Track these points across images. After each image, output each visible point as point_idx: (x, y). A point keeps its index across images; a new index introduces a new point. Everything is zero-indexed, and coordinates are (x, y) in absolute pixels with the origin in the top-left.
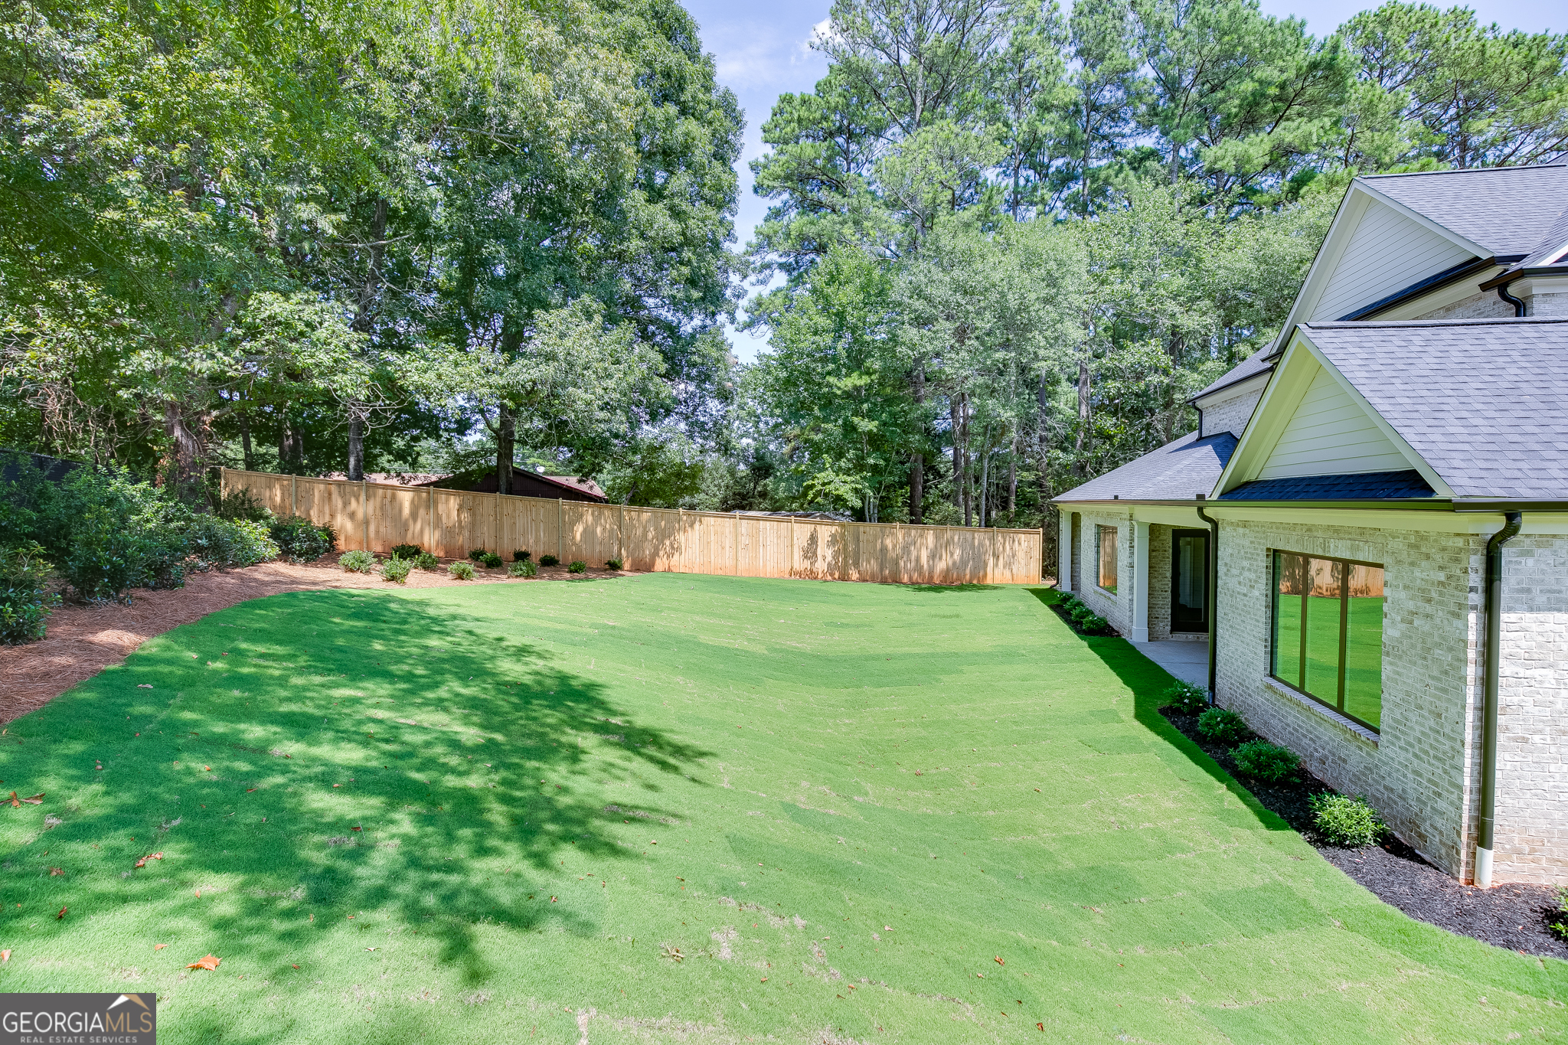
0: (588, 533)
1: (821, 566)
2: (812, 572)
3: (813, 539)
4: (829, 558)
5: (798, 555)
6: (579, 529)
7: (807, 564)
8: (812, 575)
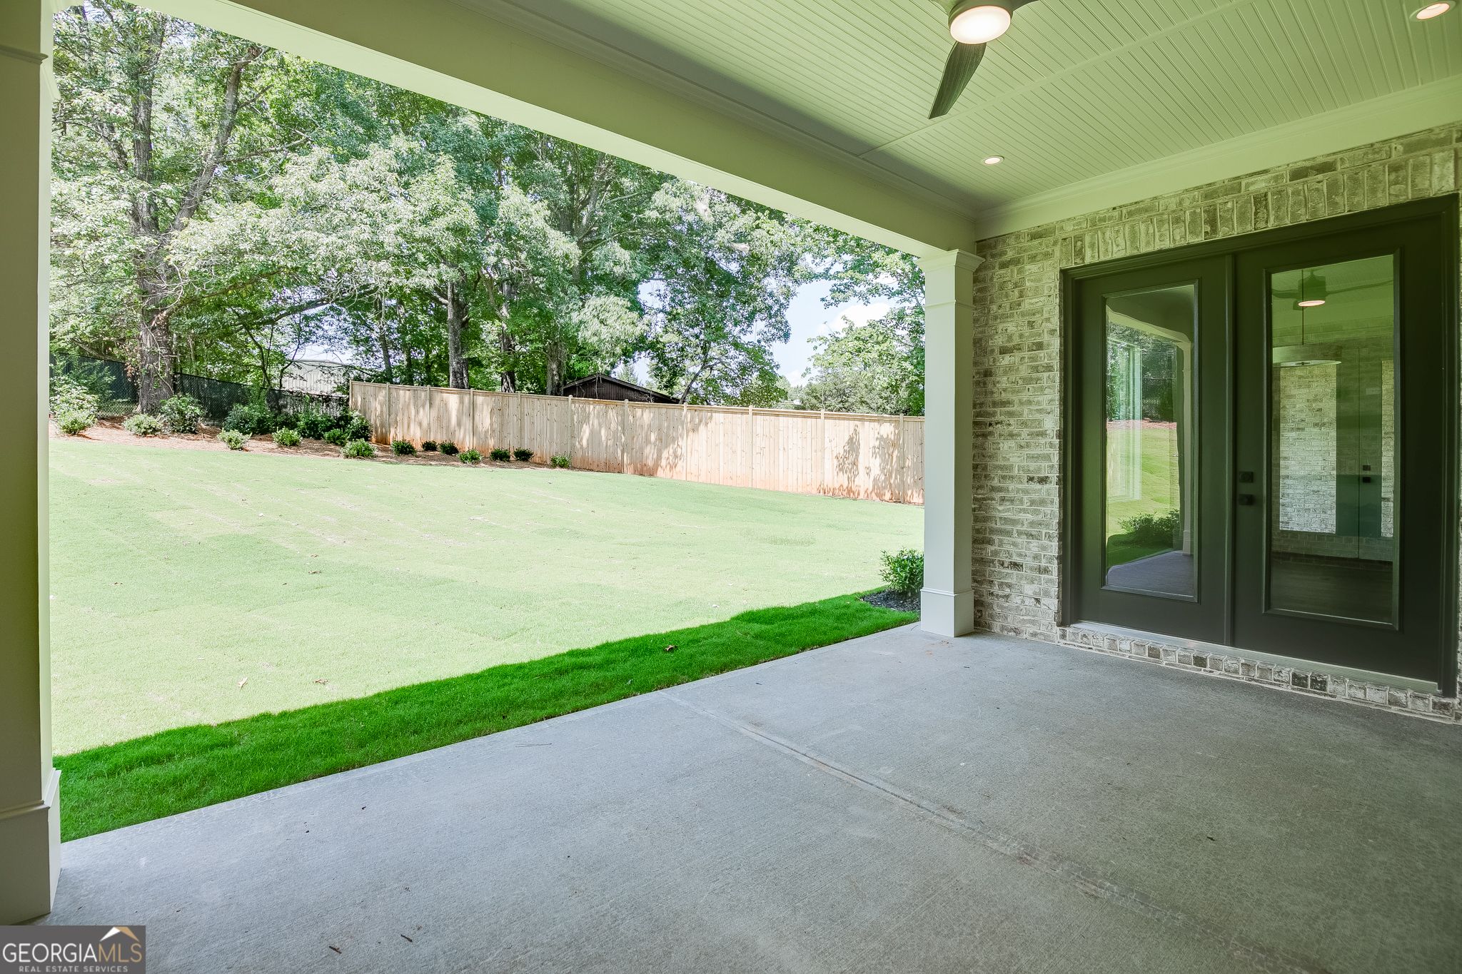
0: (594, 435)
1: (863, 482)
2: (850, 491)
3: (853, 445)
4: (876, 471)
5: (830, 465)
6: (586, 432)
7: (843, 480)
8: (850, 494)
